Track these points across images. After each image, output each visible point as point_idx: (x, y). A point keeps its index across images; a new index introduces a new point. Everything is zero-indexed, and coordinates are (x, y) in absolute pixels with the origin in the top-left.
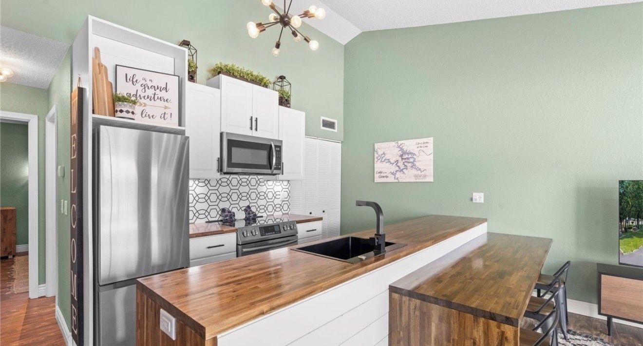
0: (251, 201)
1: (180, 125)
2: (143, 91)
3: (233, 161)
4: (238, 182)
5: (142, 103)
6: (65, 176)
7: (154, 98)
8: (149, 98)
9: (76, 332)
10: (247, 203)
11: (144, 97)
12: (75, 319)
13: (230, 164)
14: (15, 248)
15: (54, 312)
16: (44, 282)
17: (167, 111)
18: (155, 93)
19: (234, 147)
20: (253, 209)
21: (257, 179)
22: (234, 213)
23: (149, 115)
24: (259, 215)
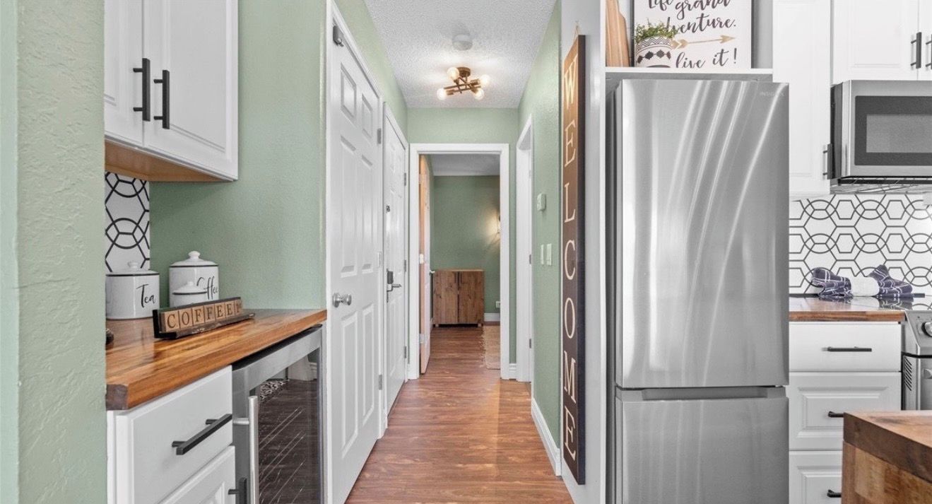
0: (889, 256)
1: (754, 65)
2: (680, 16)
3: (869, 150)
4: (855, 209)
5: (677, 41)
6: (548, 208)
7: (700, 25)
8: (691, 28)
9: (573, 456)
10: (877, 261)
11: (681, 28)
12: (571, 432)
13: (862, 157)
14: (483, 317)
15: (529, 404)
16: (515, 362)
17: (728, 46)
18: (703, 15)
19: (873, 113)
20: (896, 275)
21: (906, 203)
22: (847, 280)
23: (690, 62)
24: (915, 290)
